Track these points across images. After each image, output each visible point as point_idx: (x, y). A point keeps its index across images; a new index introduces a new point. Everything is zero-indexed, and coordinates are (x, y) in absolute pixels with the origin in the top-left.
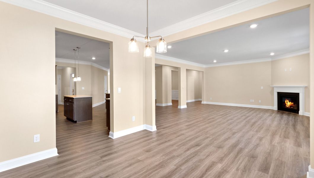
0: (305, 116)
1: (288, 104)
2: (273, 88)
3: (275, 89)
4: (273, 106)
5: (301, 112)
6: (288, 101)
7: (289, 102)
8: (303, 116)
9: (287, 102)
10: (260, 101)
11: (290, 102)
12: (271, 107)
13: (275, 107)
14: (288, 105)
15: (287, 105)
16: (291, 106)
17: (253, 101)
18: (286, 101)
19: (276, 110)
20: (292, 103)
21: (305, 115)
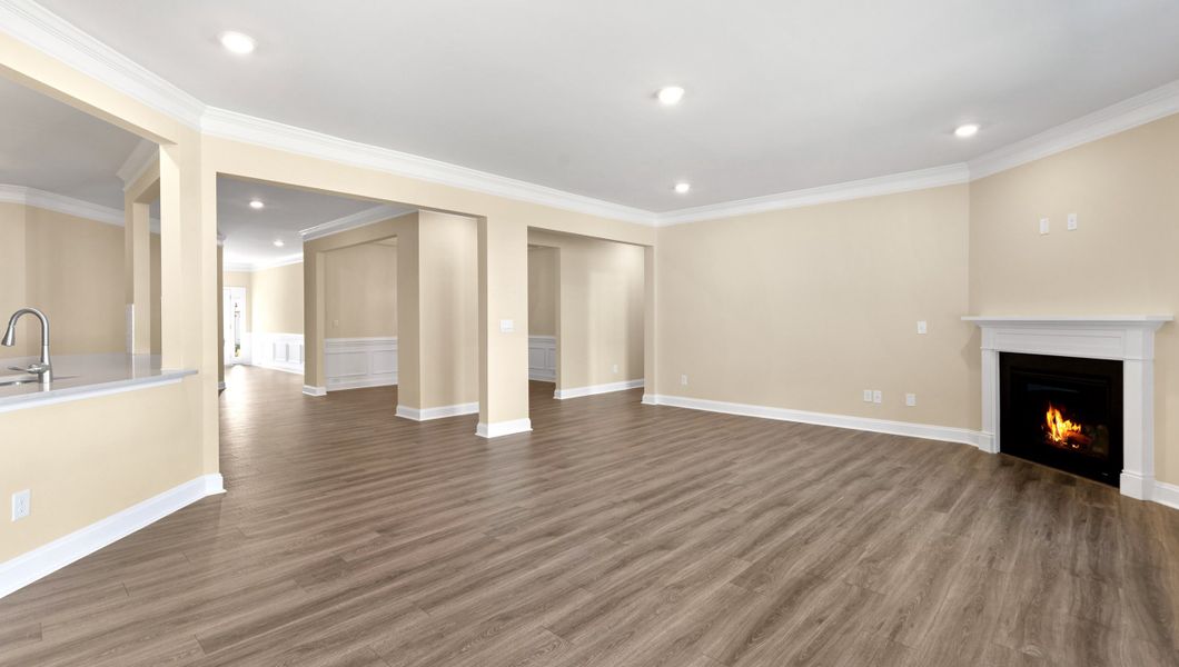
0: (1161, 506)
1: (1060, 428)
2: (977, 328)
3: (987, 334)
4: (979, 428)
5: (1132, 482)
6: (1058, 416)
7: (1064, 420)
8: (1146, 506)
9: (1055, 421)
10: (911, 400)
11: (1068, 422)
12: (966, 431)
13: (987, 439)
14: (1058, 434)
15: (1054, 429)
16: (1070, 440)
17: (876, 396)
18: (1049, 416)
19: (993, 455)
20: (1075, 428)
21: (1155, 499)
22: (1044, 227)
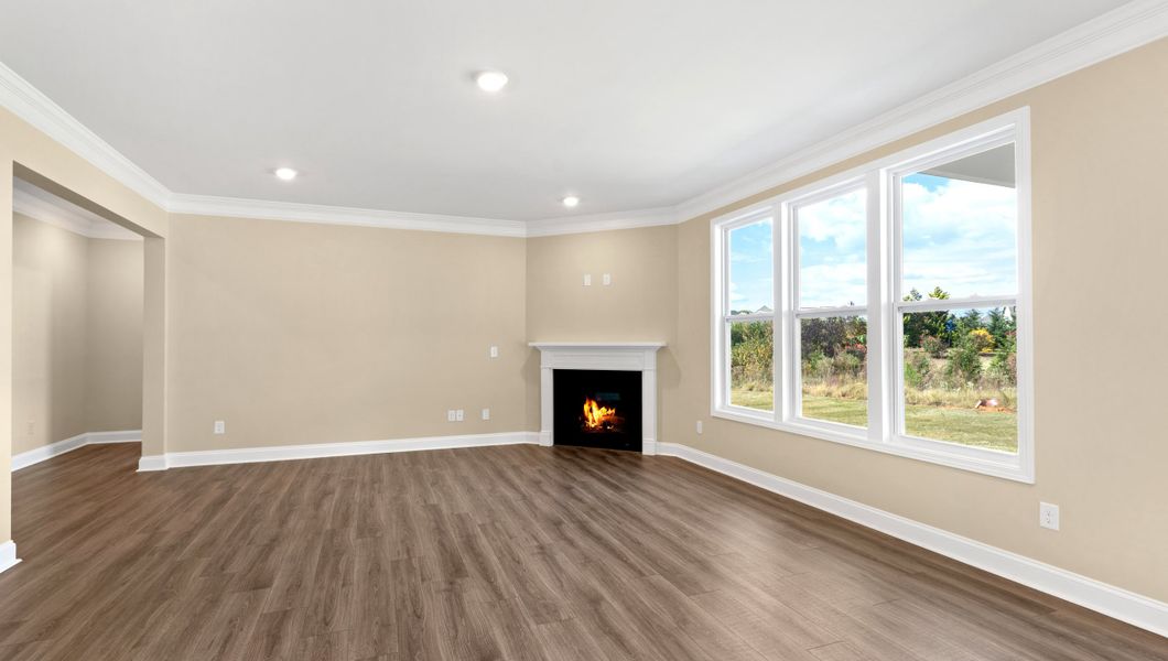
1: (596, 414)
2: (536, 351)
3: (545, 356)
4: (538, 430)
5: (650, 445)
6: (594, 405)
7: (600, 407)
8: (657, 458)
9: (591, 411)
10: (486, 415)
11: (603, 409)
12: (524, 433)
13: (545, 437)
14: (594, 421)
15: (590, 418)
16: (605, 424)
17: (459, 415)
18: (586, 407)
19: (549, 448)
20: (610, 412)
22: (588, 281)
